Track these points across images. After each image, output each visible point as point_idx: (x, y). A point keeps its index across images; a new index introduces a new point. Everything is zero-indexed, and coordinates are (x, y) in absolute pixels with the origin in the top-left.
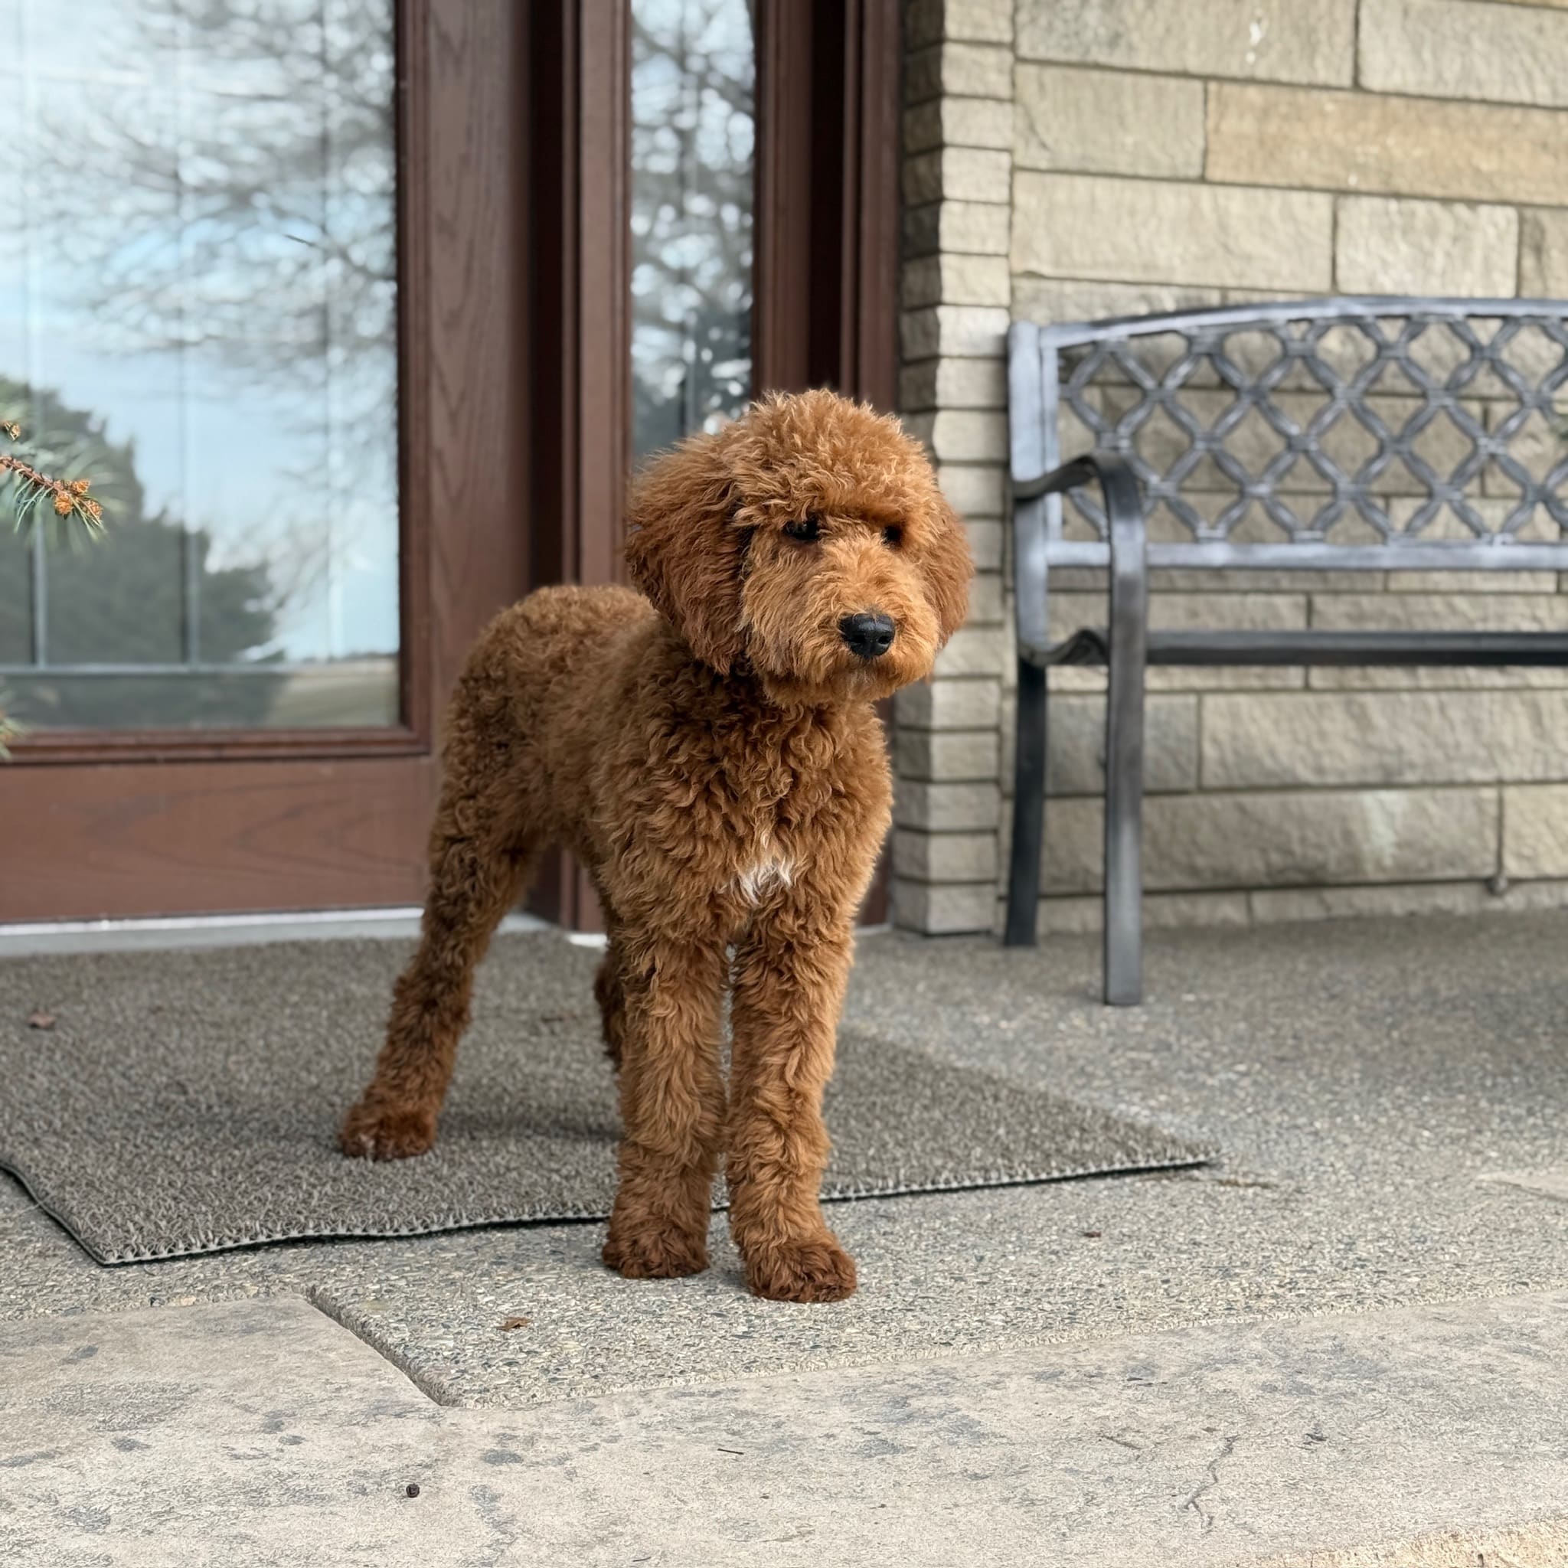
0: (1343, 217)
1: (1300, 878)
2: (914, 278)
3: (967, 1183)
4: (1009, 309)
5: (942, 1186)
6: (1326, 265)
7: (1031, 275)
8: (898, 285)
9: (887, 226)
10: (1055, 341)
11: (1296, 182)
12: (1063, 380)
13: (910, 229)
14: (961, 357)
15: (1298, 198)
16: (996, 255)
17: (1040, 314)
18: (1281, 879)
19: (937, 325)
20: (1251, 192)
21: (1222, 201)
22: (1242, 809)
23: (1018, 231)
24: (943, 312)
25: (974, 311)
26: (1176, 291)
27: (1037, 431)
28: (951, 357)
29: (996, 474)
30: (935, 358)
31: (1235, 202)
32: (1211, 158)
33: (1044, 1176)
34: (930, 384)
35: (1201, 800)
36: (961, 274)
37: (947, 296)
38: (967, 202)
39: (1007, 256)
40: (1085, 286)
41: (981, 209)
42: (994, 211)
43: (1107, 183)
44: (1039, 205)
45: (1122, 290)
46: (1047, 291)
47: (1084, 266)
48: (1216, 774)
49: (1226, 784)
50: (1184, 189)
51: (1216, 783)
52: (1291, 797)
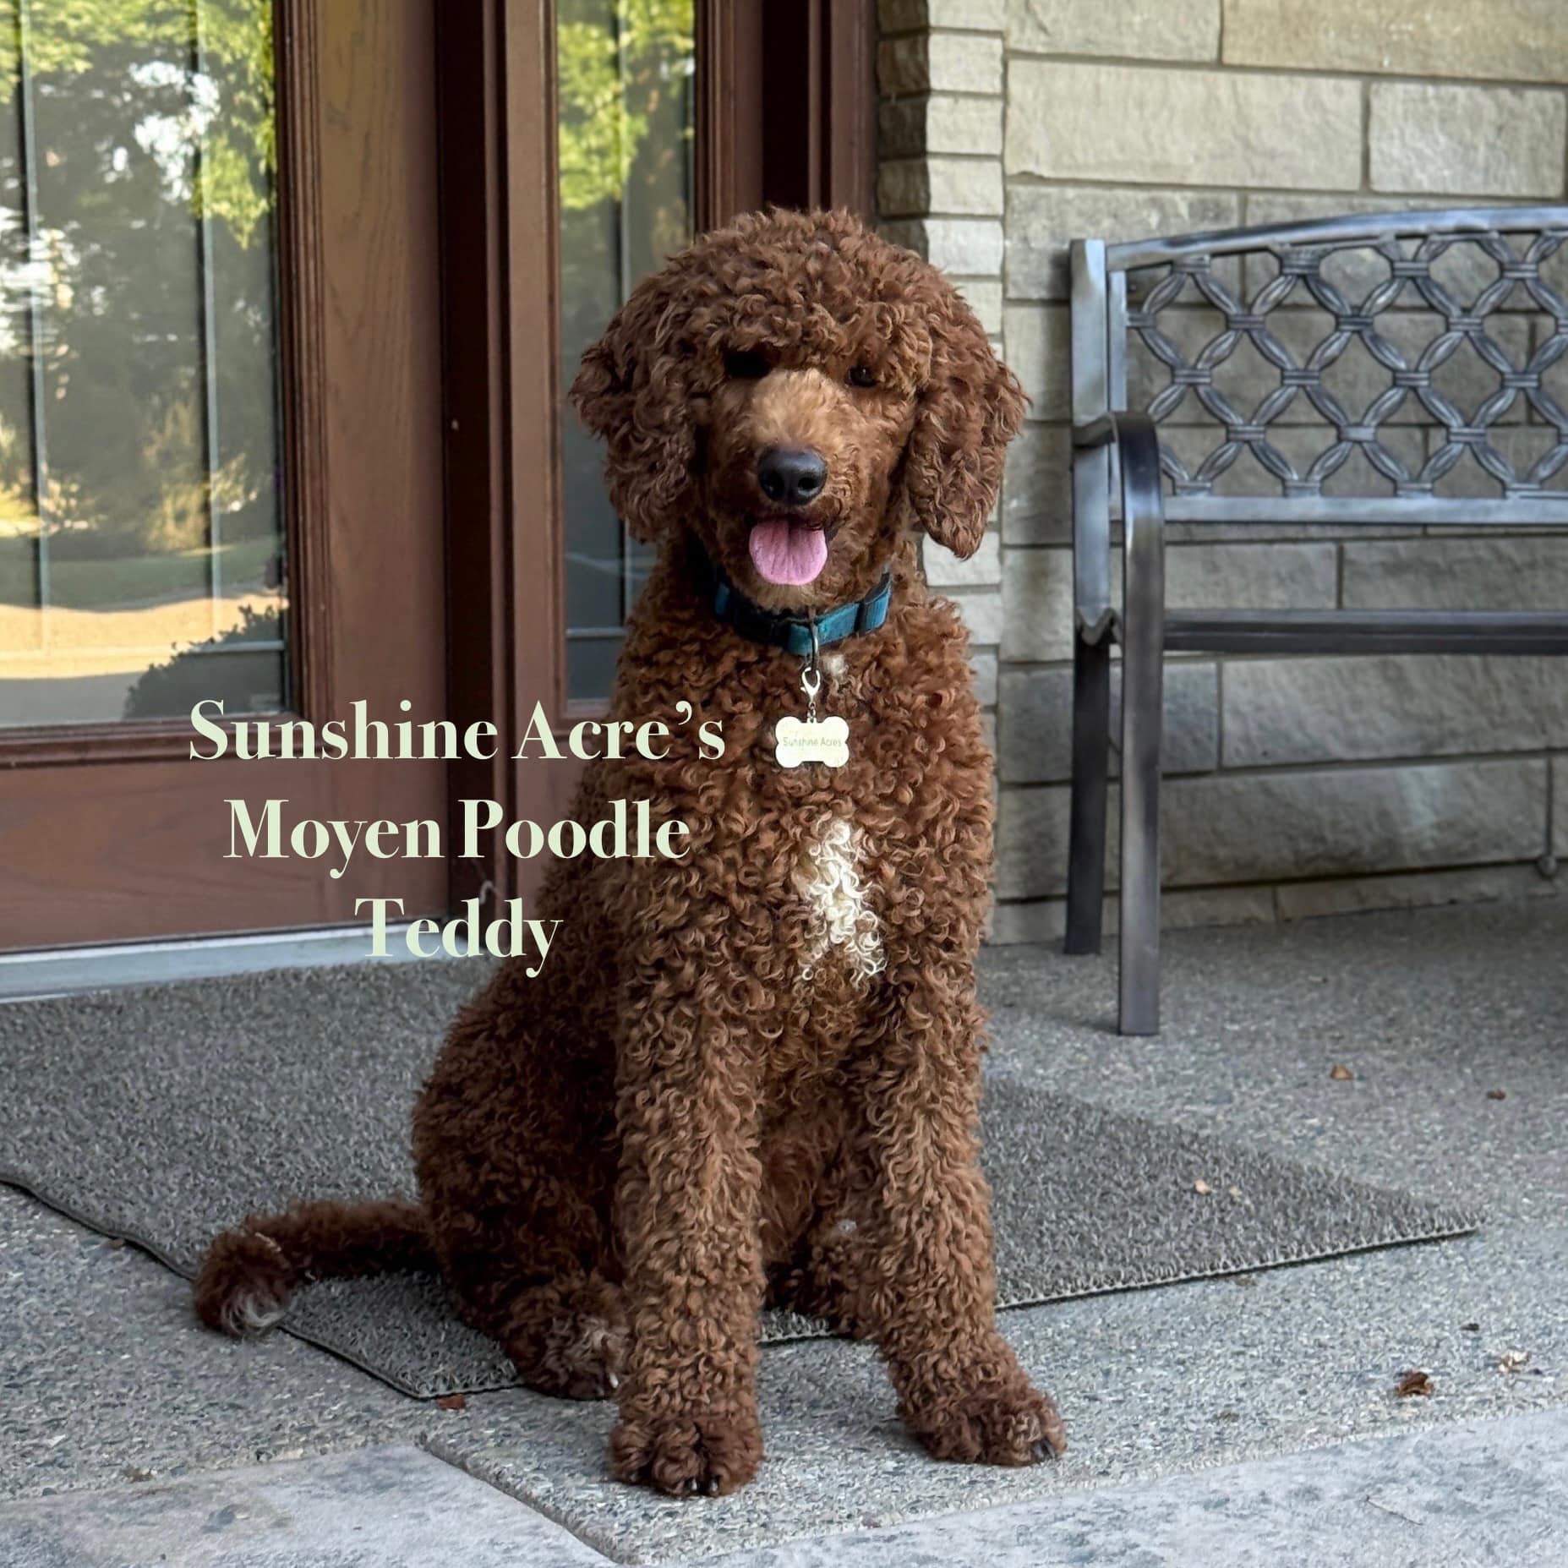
0: (1375, 104)
1: (1331, 867)
2: (893, 180)
4: (1003, 220)
6: (1355, 160)
7: (1028, 178)
8: (874, 187)
11: (1323, 65)
13: (886, 124)
15: (1325, 85)
16: (989, 157)
17: (1039, 225)
18: (1309, 870)
19: (925, 240)
20: (1273, 78)
21: (1240, 88)
22: (1266, 790)
23: (1012, 128)
24: (930, 225)
25: (964, 222)
26: (1189, 194)
31: (1256, 88)
32: (1229, 40)
35: (1222, 781)
36: (950, 182)
37: (935, 207)
38: (954, 94)
39: (1001, 158)
40: (1089, 191)
41: (971, 103)
42: (986, 104)
43: (1112, 69)
44: (1036, 96)
45: (1130, 193)
46: (1047, 196)
47: (1087, 167)
48: (1238, 752)
49: (1249, 762)
50: (1199, 74)
51: (1238, 762)
52: (1321, 775)
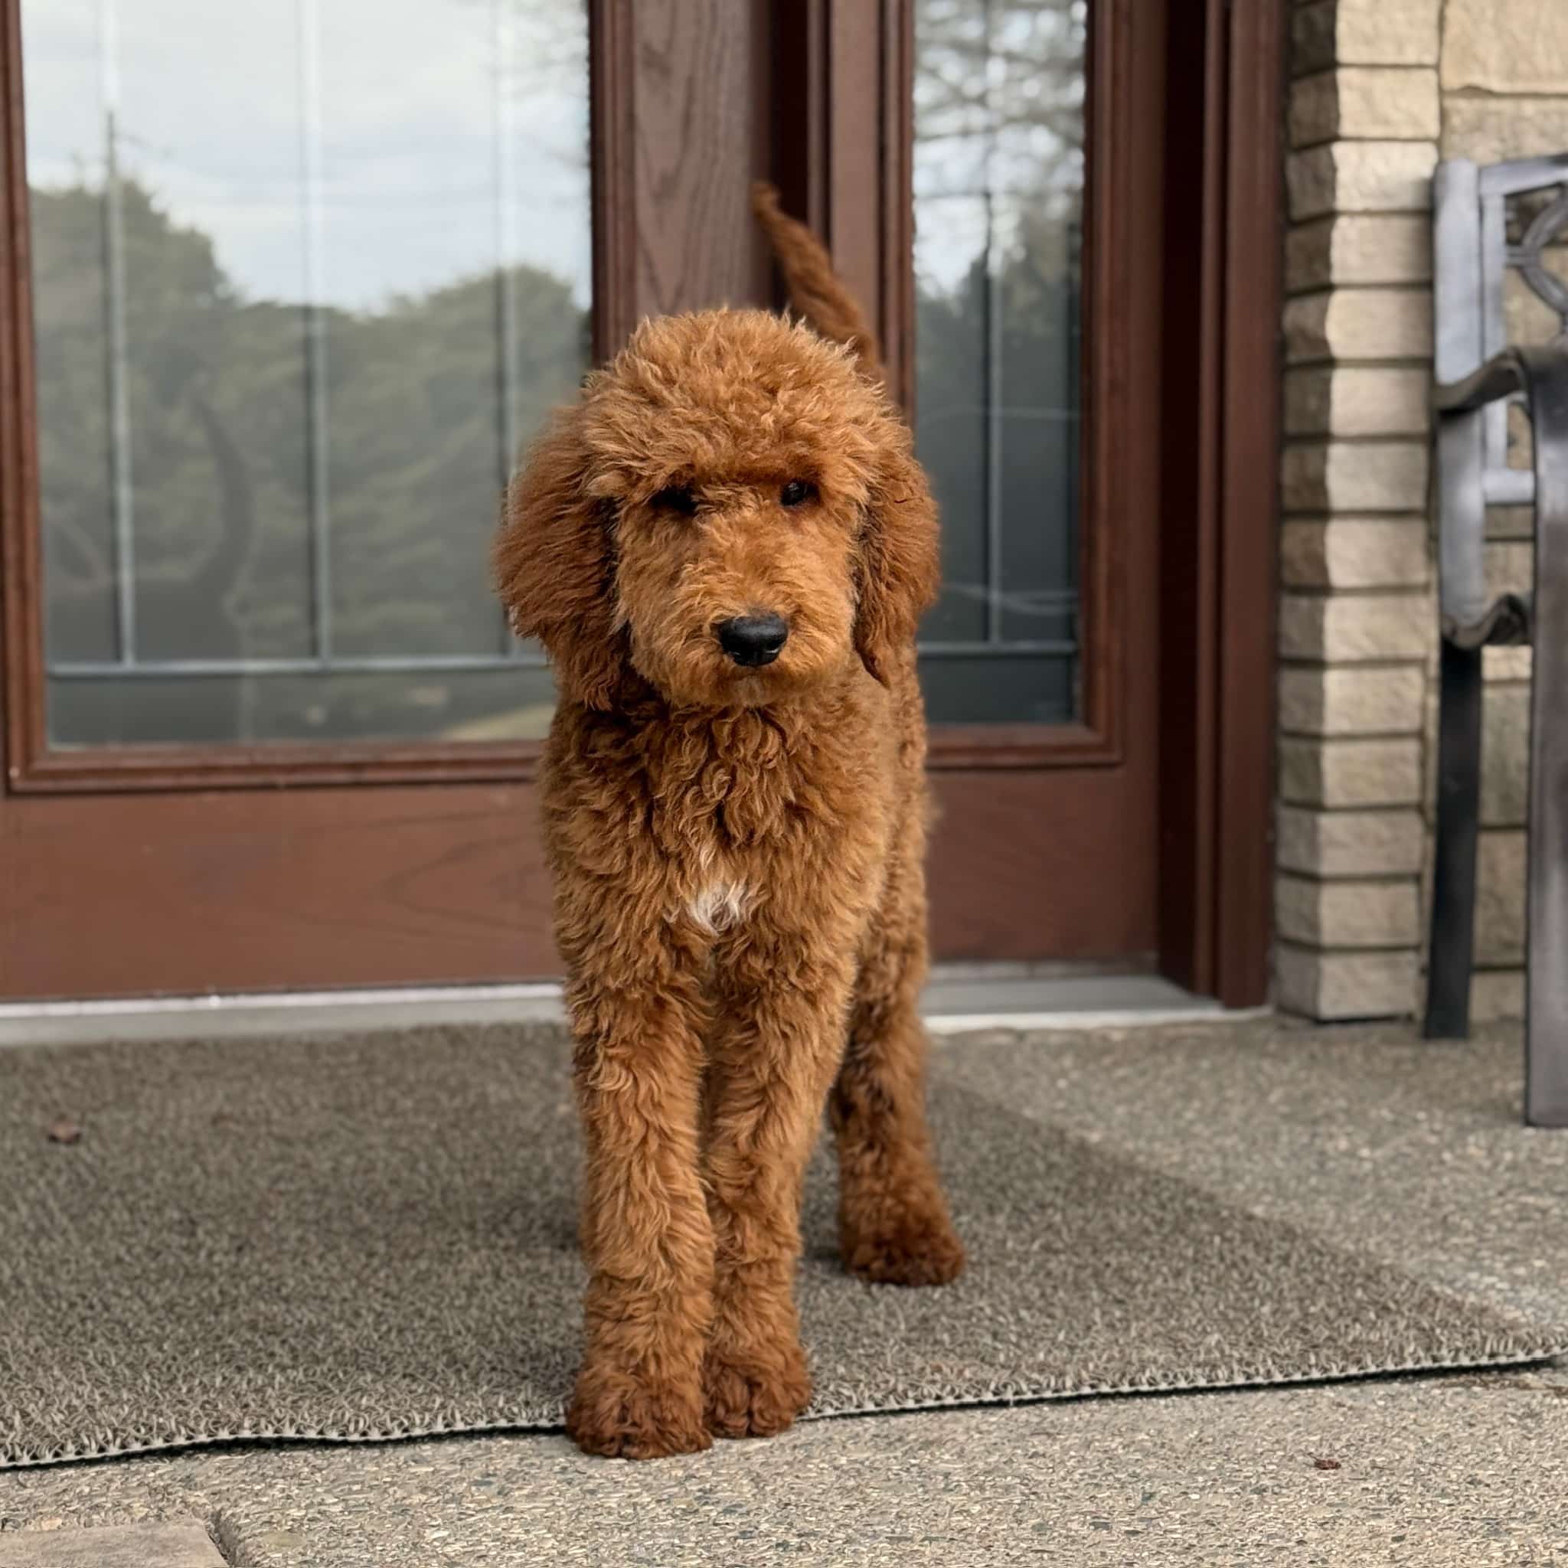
2: (1303, 104)
3: (1182, 1384)
4: (1439, 143)
5: (1145, 1388)
7: (1473, 91)
8: (1282, 115)
9: (1267, 34)
10: (1500, 186)
12: (1512, 241)
13: (1299, 35)
14: (1367, 213)
16: (1421, 66)
17: (1486, 149)
19: (1334, 169)
23: (1452, 32)
24: (1339, 150)
25: (1385, 146)
27: (1475, 313)
28: (1352, 214)
29: (1418, 375)
30: (1330, 216)
33: (1297, 1377)
34: (1321, 254)
36: (1367, 96)
37: (1346, 128)
39: (1437, 67)
40: (1553, 105)
41: (1397, 2)
42: (1417, 4)
46: (1498, 113)
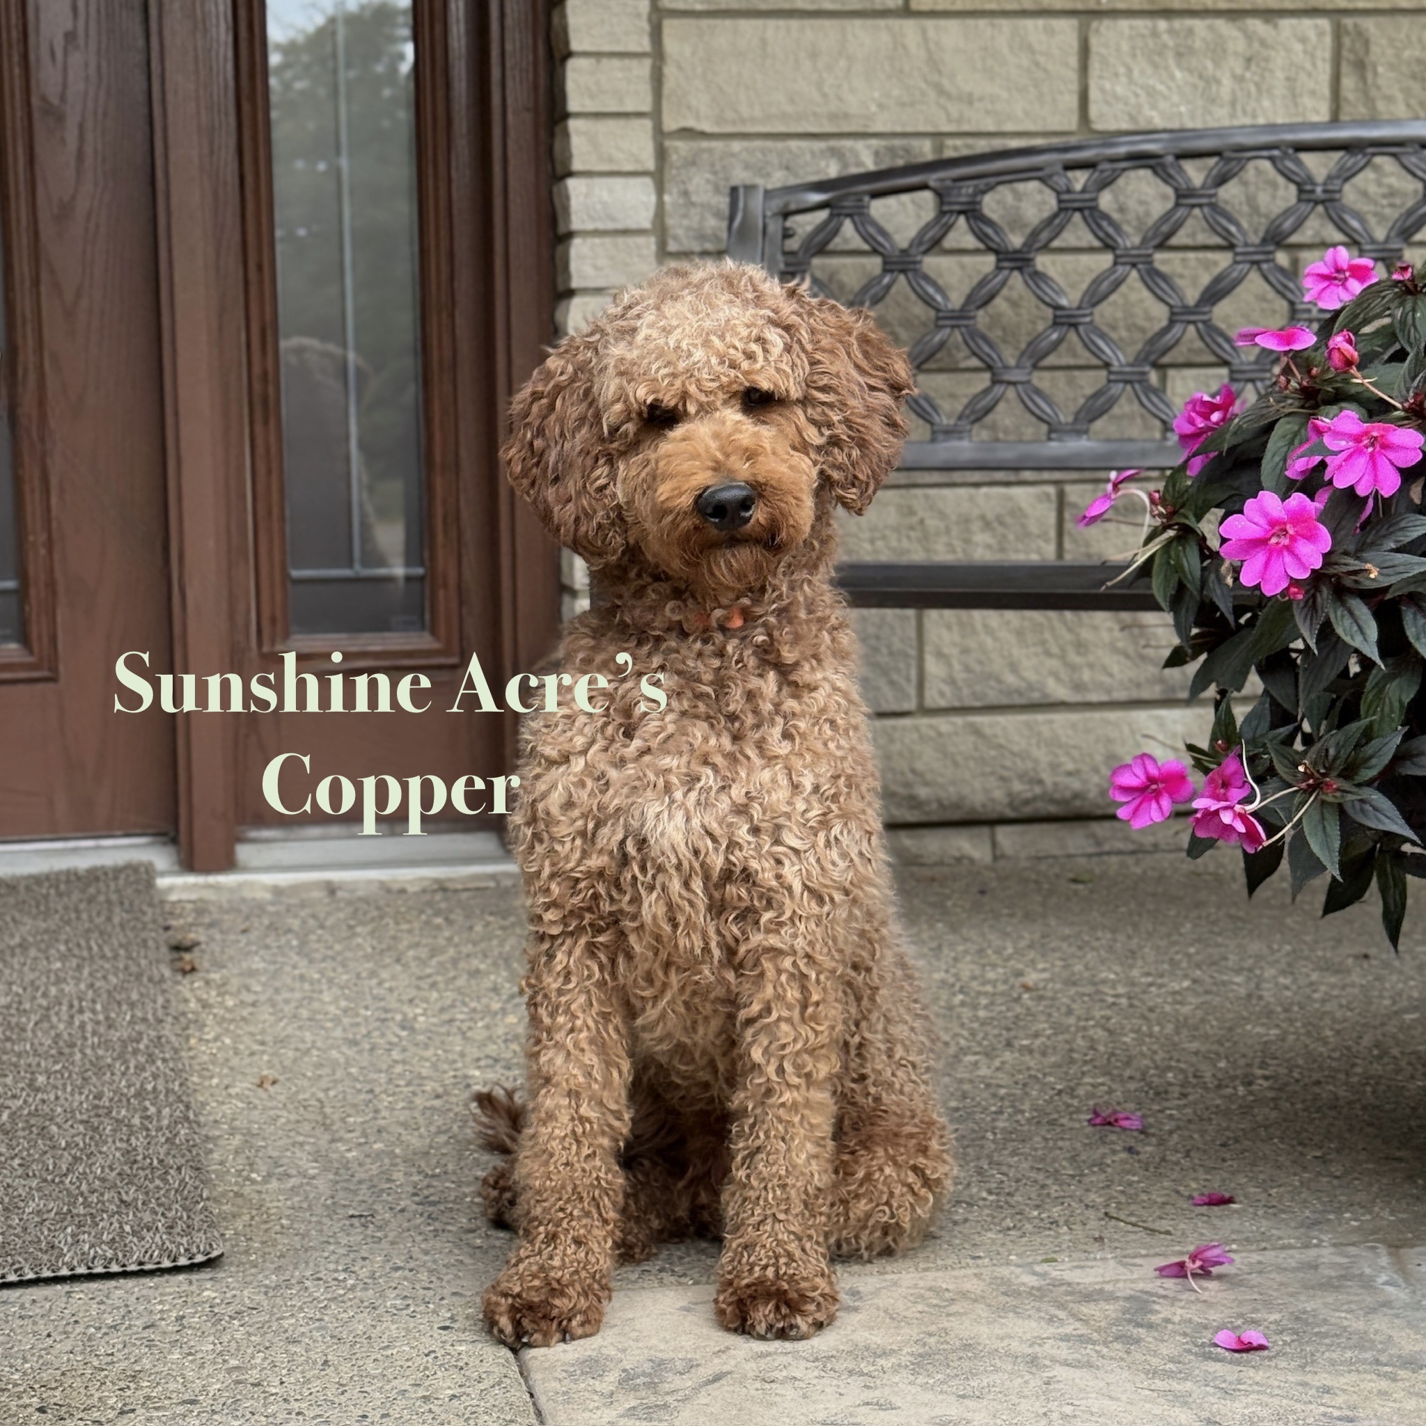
0: (1095, 43)
1: (1053, 809)
2: (557, 144)
4: (656, 175)
6: (1072, 101)
7: (687, 133)
11: (1028, 6)
13: (556, 88)
14: (596, 232)
15: (1032, 26)
16: (640, 115)
18: (1027, 811)
19: (568, 199)
20: (971, 22)
21: (931, 33)
22: (977, 731)
23: (668, 86)
24: (571, 183)
25: (610, 179)
26: (874, 142)
28: (585, 234)
30: (569, 236)
31: (950, 33)
34: (567, 265)
35: (924, 722)
36: (592, 140)
37: (577, 165)
38: (598, 55)
39: (656, 115)
41: (616, 63)
42: (634, 63)
43: (781, 23)
44: (694, 54)
45: (804, 144)
46: (710, 151)
47: (753, 120)
48: (942, 694)
49: (957, 704)
50: (881, 23)
51: (943, 703)
52: (1040, 717)
